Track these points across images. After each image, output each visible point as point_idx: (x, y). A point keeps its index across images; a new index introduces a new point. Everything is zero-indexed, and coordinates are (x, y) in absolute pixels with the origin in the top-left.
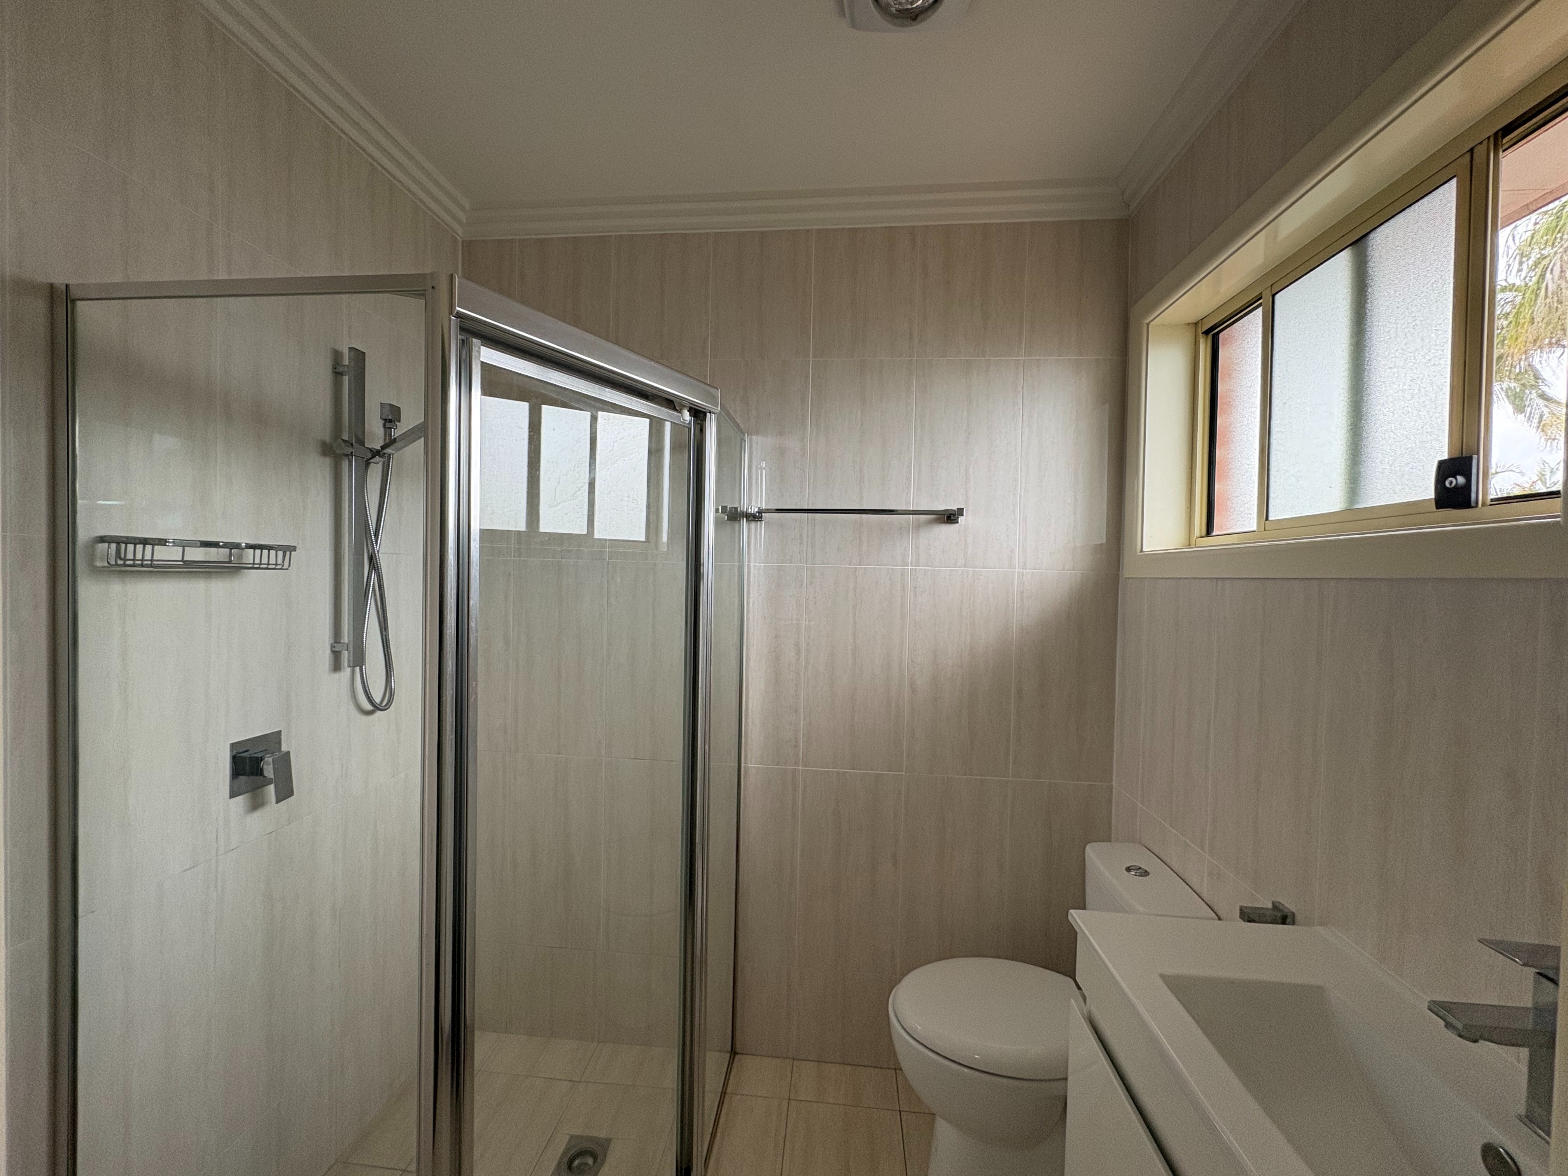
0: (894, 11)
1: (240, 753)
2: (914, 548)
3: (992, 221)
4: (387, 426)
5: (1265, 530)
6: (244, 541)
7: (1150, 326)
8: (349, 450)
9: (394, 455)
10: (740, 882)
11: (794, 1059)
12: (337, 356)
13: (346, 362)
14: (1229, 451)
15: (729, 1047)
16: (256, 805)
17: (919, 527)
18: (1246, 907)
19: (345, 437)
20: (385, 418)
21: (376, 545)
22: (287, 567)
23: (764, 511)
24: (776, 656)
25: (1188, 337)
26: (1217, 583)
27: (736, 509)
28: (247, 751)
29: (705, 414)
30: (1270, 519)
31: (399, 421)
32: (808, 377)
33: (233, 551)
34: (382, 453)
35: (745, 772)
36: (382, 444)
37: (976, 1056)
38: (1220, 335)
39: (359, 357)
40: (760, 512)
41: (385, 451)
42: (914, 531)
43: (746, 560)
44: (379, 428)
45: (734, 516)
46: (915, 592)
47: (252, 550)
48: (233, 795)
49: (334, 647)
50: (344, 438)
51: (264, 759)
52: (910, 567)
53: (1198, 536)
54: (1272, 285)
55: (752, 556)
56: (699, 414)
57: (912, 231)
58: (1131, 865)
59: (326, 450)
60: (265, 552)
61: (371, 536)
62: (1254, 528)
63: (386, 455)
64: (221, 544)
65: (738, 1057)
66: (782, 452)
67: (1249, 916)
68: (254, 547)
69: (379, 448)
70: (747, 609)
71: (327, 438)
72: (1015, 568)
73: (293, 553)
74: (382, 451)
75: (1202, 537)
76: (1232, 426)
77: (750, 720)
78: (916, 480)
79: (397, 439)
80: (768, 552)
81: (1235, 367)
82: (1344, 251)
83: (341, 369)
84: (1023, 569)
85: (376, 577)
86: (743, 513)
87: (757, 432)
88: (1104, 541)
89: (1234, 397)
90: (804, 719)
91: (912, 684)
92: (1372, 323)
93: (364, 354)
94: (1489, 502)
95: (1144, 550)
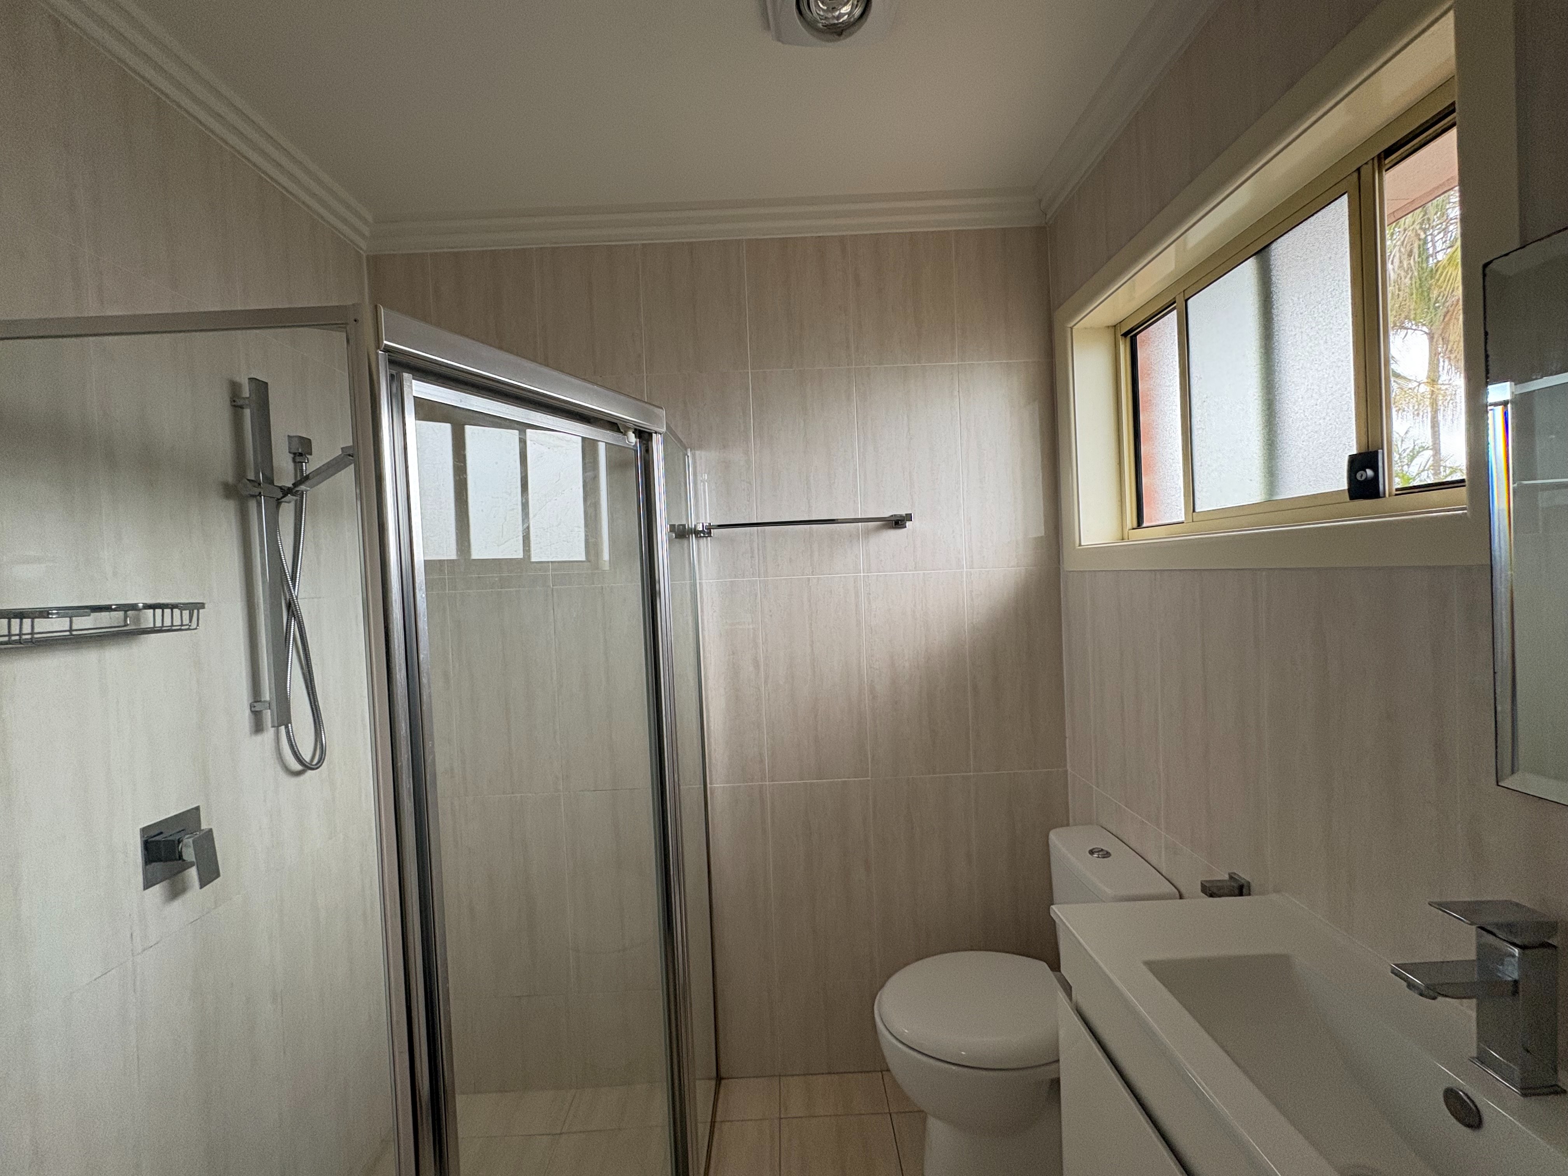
0: (821, 26)
1: (152, 837)
2: (865, 554)
3: (918, 230)
4: (298, 460)
5: (1193, 521)
6: (140, 600)
7: (1074, 330)
8: (256, 491)
9: (308, 492)
10: (714, 906)
11: (780, 1076)
12: (234, 388)
13: (246, 393)
14: (1154, 447)
15: (714, 1074)
16: (176, 892)
17: (868, 534)
18: (1207, 881)
19: (251, 476)
20: (294, 452)
21: (294, 591)
22: (195, 627)
23: (713, 527)
24: (734, 671)
25: (1108, 338)
26: (1155, 575)
27: (684, 526)
28: (161, 833)
29: (650, 435)
30: (1197, 510)
31: (311, 454)
32: (748, 389)
33: (128, 613)
34: (294, 491)
35: (712, 793)
36: (293, 481)
37: (963, 1053)
38: (1138, 337)
39: (261, 388)
40: (710, 528)
41: (297, 489)
42: (864, 539)
43: (698, 578)
44: (287, 463)
45: (681, 533)
46: (869, 598)
47: (152, 611)
48: (148, 885)
49: (254, 707)
50: (249, 478)
51: (182, 841)
52: (862, 574)
53: (1130, 527)
54: (1184, 291)
55: (704, 573)
56: (644, 436)
57: (842, 240)
58: (1094, 847)
59: (230, 491)
60: (167, 612)
61: (288, 581)
62: (1182, 519)
63: (300, 492)
64: (113, 607)
65: (723, 1082)
66: (727, 465)
67: (1211, 890)
68: (153, 607)
69: (290, 485)
70: (702, 627)
71: (230, 479)
72: (963, 569)
73: (201, 611)
74: (293, 489)
75: (1133, 529)
76: (1155, 424)
77: (712, 740)
78: (863, 487)
79: (310, 475)
80: (720, 567)
81: (1153, 367)
82: (1249, 260)
83: (240, 402)
84: (970, 568)
85: (296, 625)
86: (691, 529)
87: (700, 447)
88: (1043, 534)
89: (1155, 396)
90: (768, 734)
91: (872, 690)
92: (1279, 327)
93: (267, 383)
94: (1394, 492)
95: (1082, 544)
